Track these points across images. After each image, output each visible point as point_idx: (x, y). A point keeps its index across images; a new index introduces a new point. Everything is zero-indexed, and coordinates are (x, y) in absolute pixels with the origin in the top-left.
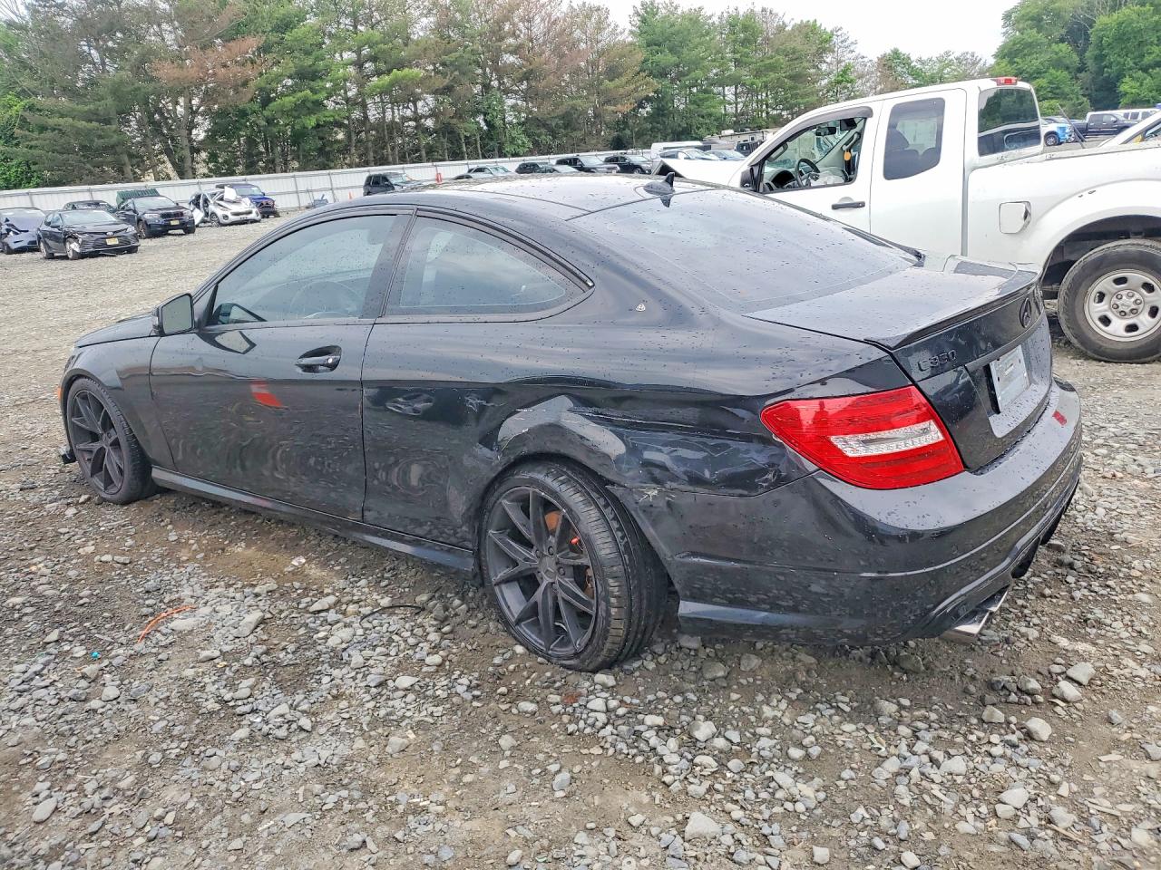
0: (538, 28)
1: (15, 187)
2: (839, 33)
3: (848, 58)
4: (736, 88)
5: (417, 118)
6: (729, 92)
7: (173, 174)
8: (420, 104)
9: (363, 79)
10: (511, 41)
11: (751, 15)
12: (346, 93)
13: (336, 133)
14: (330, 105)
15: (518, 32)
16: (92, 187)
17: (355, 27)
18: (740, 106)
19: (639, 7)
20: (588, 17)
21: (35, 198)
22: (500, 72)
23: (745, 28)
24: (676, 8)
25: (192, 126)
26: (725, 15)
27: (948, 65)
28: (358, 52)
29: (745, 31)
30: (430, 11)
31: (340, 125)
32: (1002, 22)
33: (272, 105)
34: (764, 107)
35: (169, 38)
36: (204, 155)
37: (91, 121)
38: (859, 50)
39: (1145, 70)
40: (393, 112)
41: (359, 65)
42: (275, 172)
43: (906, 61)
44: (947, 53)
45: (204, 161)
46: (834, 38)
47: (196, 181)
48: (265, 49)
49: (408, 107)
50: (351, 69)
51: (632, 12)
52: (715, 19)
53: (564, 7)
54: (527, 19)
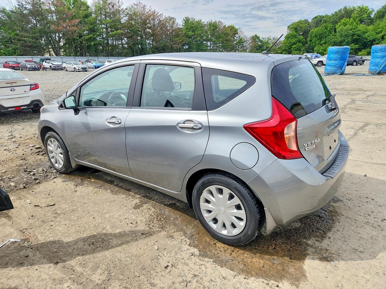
0: (156, 22)
1: (12, 55)
2: (240, 29)
3: (242, 36)
4: (211, 43)
5: (122, 44)
6: (209, 43)
7: (54, 55)
8: (123, 41)
9: (107, 33)
10: (149, 25)
11: (215, 23)
12: (103, 36)
13: (100, 47)
14: (98, 39)
15: (151, 23)
16: (33, 57)
17: (106, 18)
18: (211, 47)
19: (185, 18)
20: (170, 20)
21: (17, 58)
22: (146, 34)
23: (213, 26)
24: (195, 19)
25: (60, 41)
26: (208, 22)
27: (270, 40)
28: (106, 25)
29: (214, 27)
30: (126, 15)
31: (101, 45)
32: (287, 29)
33: (82, 38)
34: (218, 48)
35: (54, 18)
36: (62, 50)
37: (33, 39)
38: (245, 34)
39: (321, 45)
40: (116, 42)
41: (107, 29)
42: (82, 56)
43: (258, 38)
44: (270, 36)
45: (62, 51)
46: (238, 31)
47: (61, 57)
48: (80, 22)
49: (120, 41)
50: (104, 30)
51: (183, 20)
52: (206, 23)
53: (164, 17)
54: (154, 19)
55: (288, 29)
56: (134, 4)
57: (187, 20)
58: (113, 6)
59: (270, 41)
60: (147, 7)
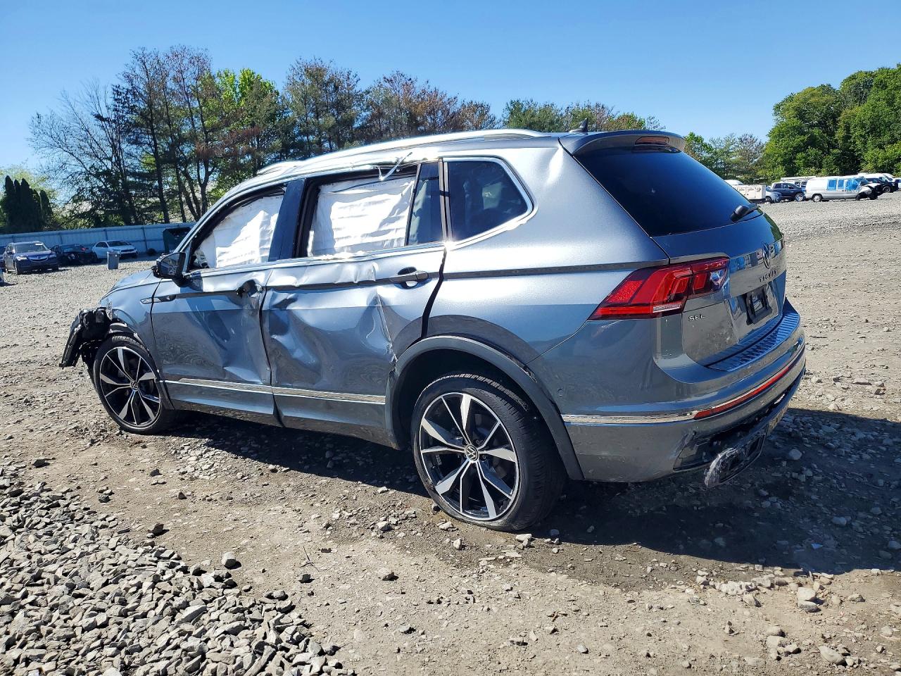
2: (652, 121)
10: (421, 127)
11: (588, 109)
15: (426, 122)
16: (144, 226)
19: (509, 104)
20: (475, 111)
21: (108, 233)
23: (585, 116)
24: (535, 104)
25: (205, 184)
26: (570, 108)
27: (732, 143)
29: (583, 119)
30: (368, 108)
32: (773, 112)
35: (198, 126)
39: (881, 147)
43: (698, 140)
44: (731, 135)
46: (648, 125)
51: (504, 108)
52: (563, 112)
53: (459, 105)
54: (432, 112)
55: (776, 114)
56: (385, 78)
57: (515, 109)
58: (336, 88)
59: (733, 146)
60: (416, 85)
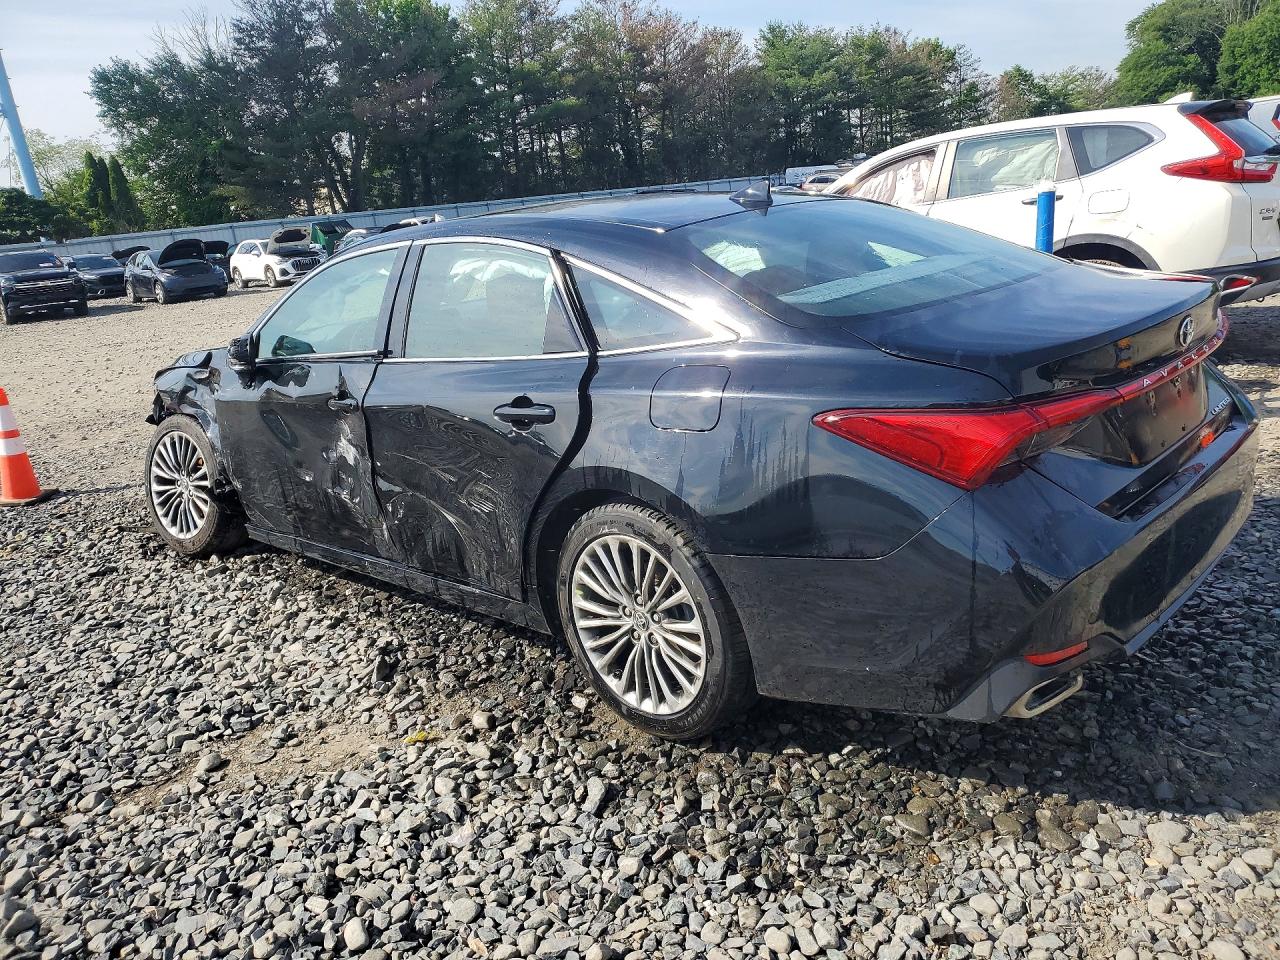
0: (673, 52)
2: (961, 51)
3: (971, 77)
4: (861, 111)
6: (854, 116)
10: (648, 68)
11: (876, 35)
15: (655, 60)
16: (284, 220)
18: (864, 128)
19: (765, 30)
20: (719, 42)
21: (237, 230)
22: (637, 100)
23: (872, 49)
24: (802, 30)
26: (850, 36)
27: (1071, 82)
29: (871, 52)
32: (1126, 33)
34: (888, 130)
38: (983, 68)
43: (1027, 78)
44: (1072, 69)
46: (957, 56)
51: (759, 36)
54: (662, 46)
55: (1130, 36)
57: (775, 37)
59: (1072, 86)
